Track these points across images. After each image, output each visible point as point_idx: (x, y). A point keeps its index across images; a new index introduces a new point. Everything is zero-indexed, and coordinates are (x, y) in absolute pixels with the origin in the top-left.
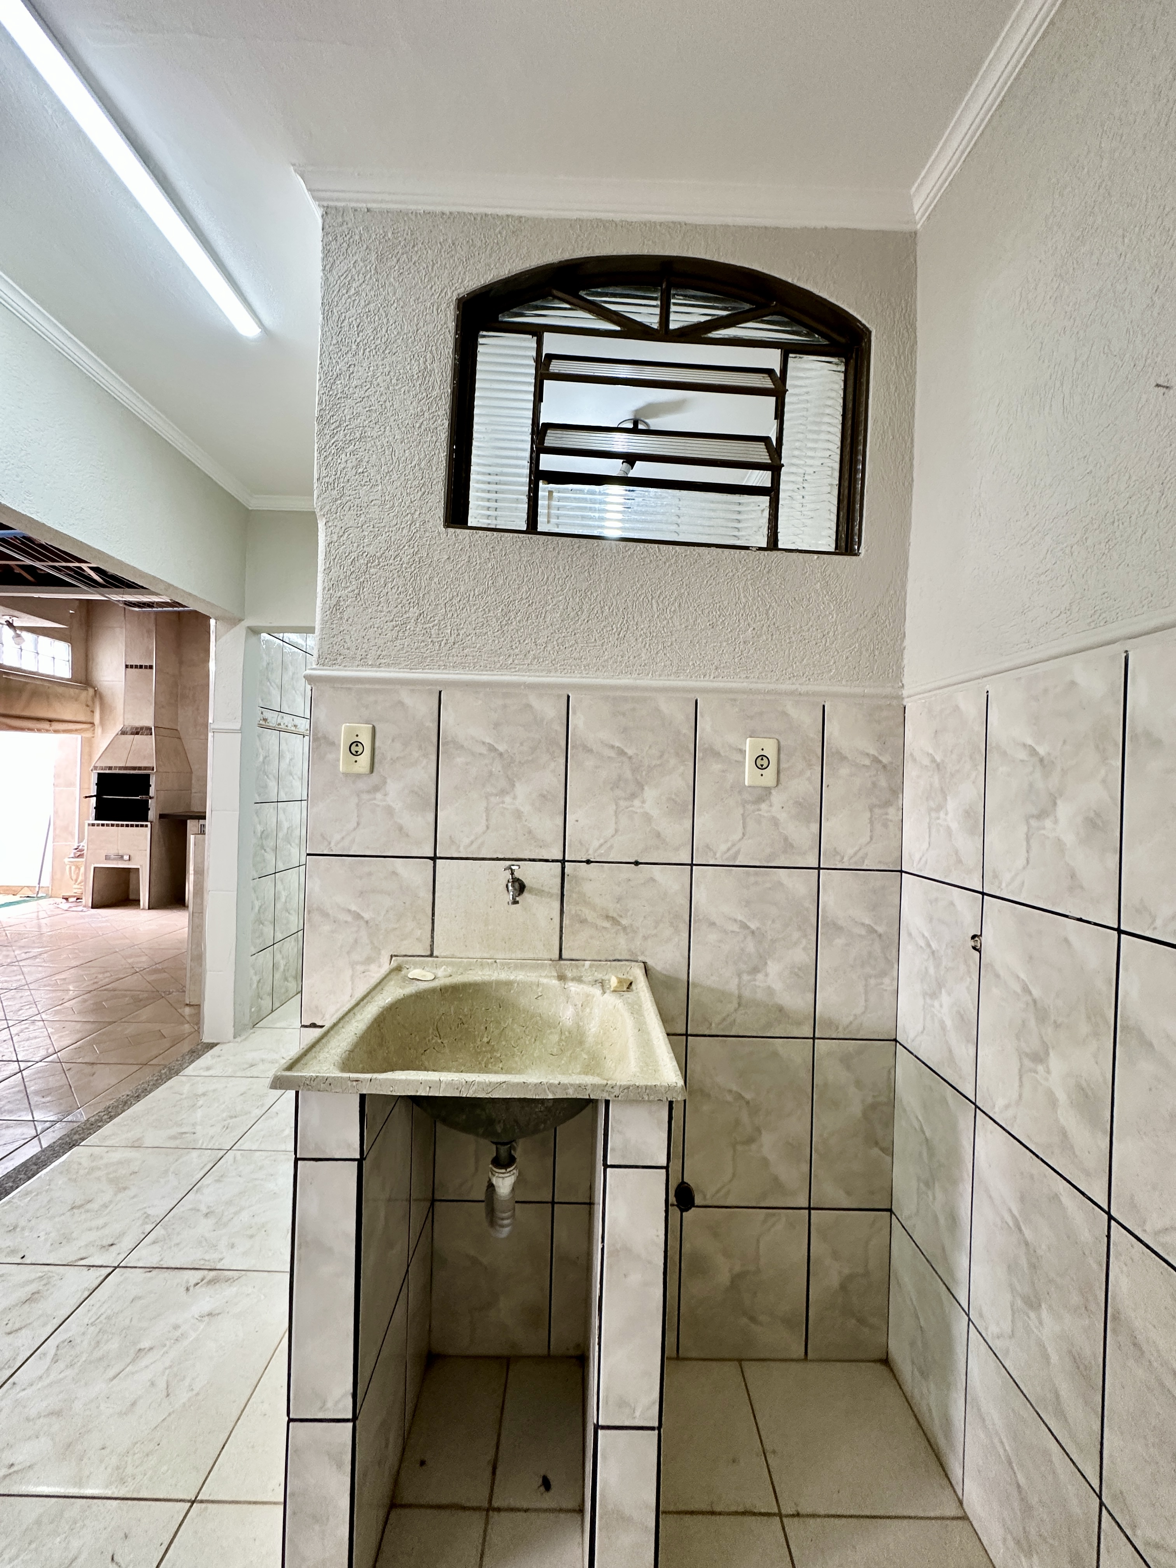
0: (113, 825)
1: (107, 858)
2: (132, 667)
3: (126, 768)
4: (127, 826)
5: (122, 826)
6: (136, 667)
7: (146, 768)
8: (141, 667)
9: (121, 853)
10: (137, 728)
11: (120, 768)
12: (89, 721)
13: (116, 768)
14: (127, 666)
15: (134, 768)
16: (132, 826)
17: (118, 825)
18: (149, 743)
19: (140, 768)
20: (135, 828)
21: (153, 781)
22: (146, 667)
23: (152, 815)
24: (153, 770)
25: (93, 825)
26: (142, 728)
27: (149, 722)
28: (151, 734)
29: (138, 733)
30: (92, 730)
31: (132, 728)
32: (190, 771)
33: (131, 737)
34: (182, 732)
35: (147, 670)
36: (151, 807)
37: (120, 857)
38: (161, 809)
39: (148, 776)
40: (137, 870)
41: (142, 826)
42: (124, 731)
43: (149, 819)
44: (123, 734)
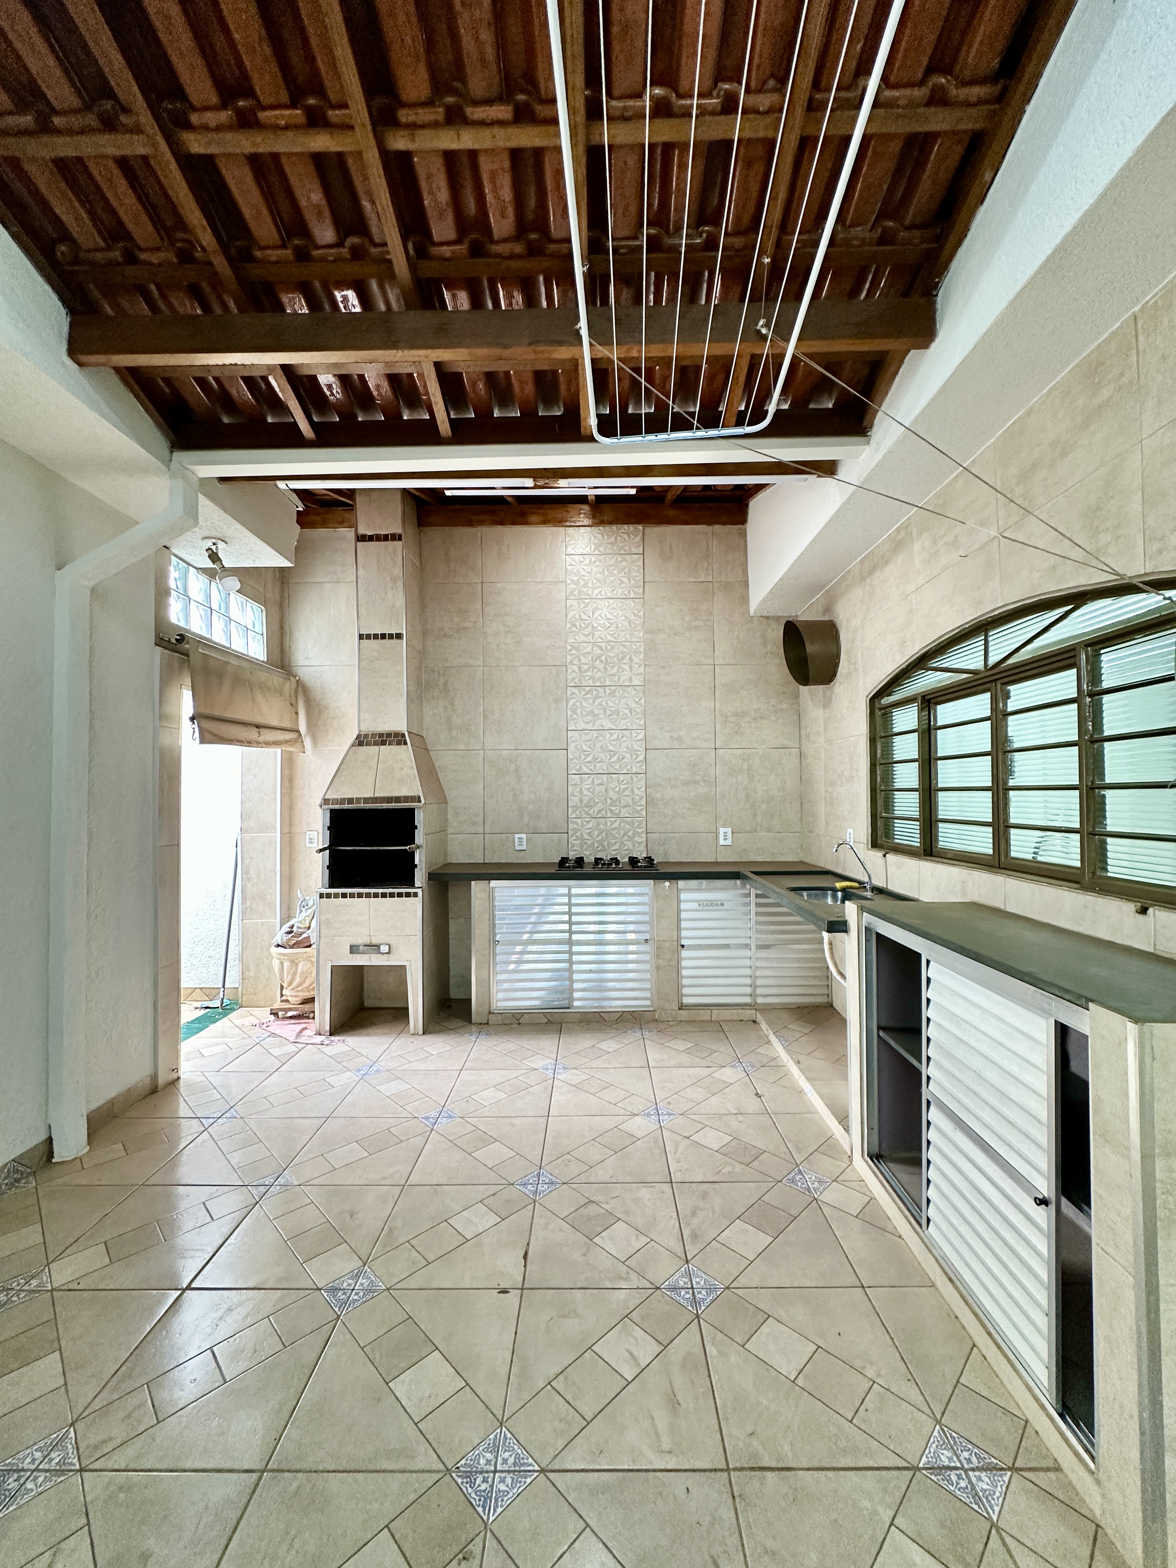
0: (360, 895)
1: (354, 949)
2: (368, 637)
3: (375, 800)
4: (384, 895)
5: (376, 895)
6: (376, 636)
7: (407, 799)
8: (383, 636)
9: (374, 942)
10: (381, 735)
11: (366, 800)
12: (287, 724)
13: (358, 800)
14: (361, 637)
15: (389, 800)
16: (392, 895)
17: (368, 895)
18: (404, 755)
19: (398, 799)
20: (388, 900)
21: (420, 818)
22: (391, 636)
23: (420, 877)
24: (420, 801)
25: (328, 896)
26: (389, 735)
27: (400, 725)
28: (405, 743)
29: (383, 743)
30: (299, 738)
31: (374, 735)
32: (444, 801)
33: (374, 749)
34: (429, 736)
35: (394, 641)
36: (417, 862)
37: (375, 948)
38: (429, 864)
39: (412, 811)
40: (403, 968)
41: (408, 895)
42: (361, 741)
43: (417, 883)
44: (361, 744)
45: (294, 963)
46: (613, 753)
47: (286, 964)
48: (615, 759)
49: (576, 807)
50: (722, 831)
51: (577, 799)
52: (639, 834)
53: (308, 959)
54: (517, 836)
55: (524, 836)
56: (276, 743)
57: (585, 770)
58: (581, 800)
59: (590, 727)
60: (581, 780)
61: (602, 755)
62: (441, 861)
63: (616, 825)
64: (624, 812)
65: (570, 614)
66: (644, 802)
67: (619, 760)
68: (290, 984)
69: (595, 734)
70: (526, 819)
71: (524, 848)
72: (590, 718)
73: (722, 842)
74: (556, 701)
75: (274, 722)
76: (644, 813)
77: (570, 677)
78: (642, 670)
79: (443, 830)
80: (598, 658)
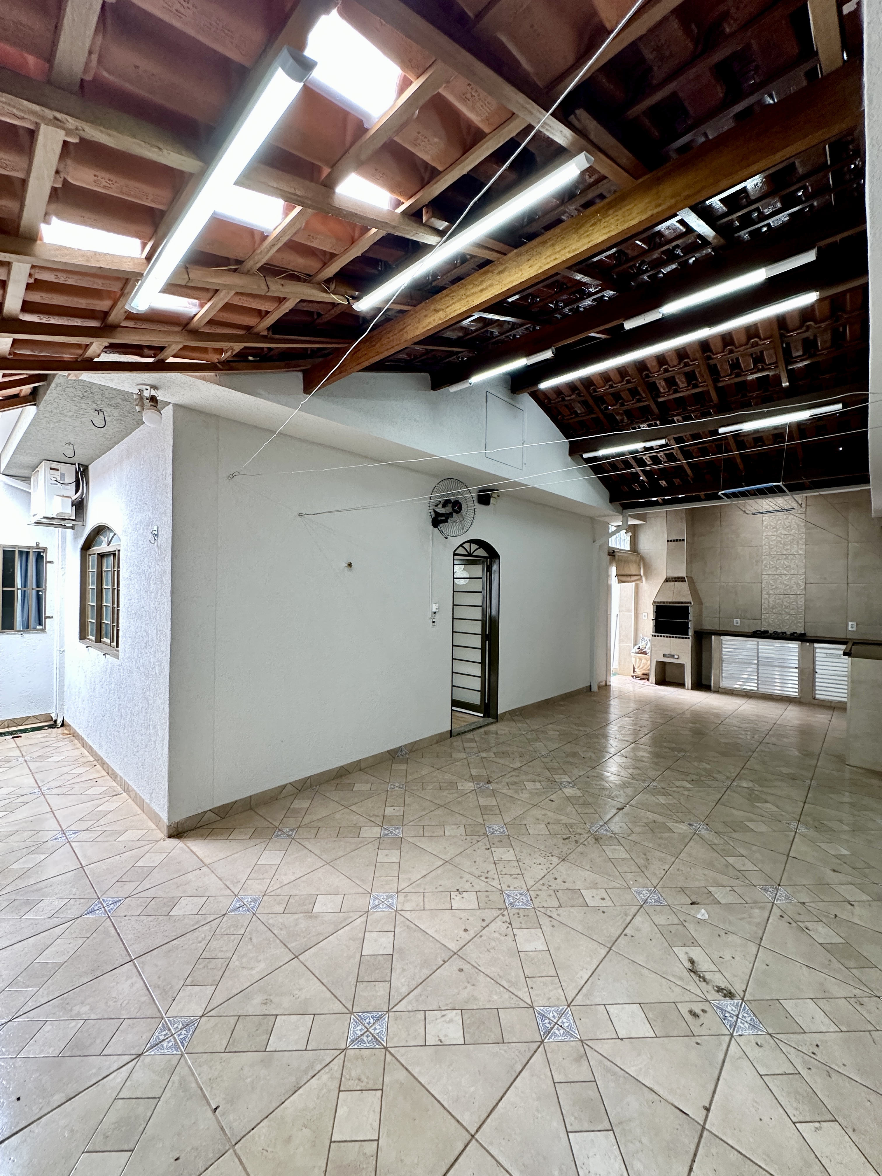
0: (667, 637)
1: (664, 656)
2: (671, 541)
3: (673, 602)
4: (676, 637)
5: (673, 637)
6: (674, 541)
7: (686, 603)
8: (677, 540)
9: (673, 654)
10: (675, 578)
11: (670, 603)
12: (637, 573)
13: (667, 602)
14: (668, 541)
15: (679, 603)
16: (679, 638)
17: (670, 637)
18: (684, 587)
19: (682, 603)
20: (678, 639)
21: (691, 610)
22: (680, 540)
23: (690, 633)
24: (691, 604)
25: (655, 636)
26: (678, 578)
27: (683, 574)
28: (685, 581)
29: (676, 581)
30: (641, 579)
31: (672, 578)
32: (701, 603)
33: (672, 583)
34: (695, 578)
35: (681, 542)
36: (690, 626)
37: (672, 656)
38: (694, 628)
39: (688, 607)
40: (683, 665)
41: (686, 638)
42: (667, 580)
43: (690, 634)
44: (667, 581)
45: (640, 659)
46: (786, 585)
47: (638, 660)
48: (788, 587)
49: (766, 609)
50: (850, 623)
51: (766, 606)
52: (800, 623)
53: (645, 659)
54: (735, 620)
55: (738, 620)
56: (633, 581)
57: (771, 592)
58: (769, 606)
59: (775, 573)
60: (769, 597)
61: (781, 586)
62: (699, 628)
63: (787, 618)
64: (792, 612)
65: (765, 523)
66: (803, 608)
67: (790, 588)
68: (638, 667)
69: (777, 576)
70: (740, 612)
71: (738, 625)
72: (774, 569)
73: (850, 629)
74: (757, 562)
75: (634, 573)
76: (803, 613)
77: (764, 551)
78: (804, 547)
79: (700, 615)
80: (780, 542)
